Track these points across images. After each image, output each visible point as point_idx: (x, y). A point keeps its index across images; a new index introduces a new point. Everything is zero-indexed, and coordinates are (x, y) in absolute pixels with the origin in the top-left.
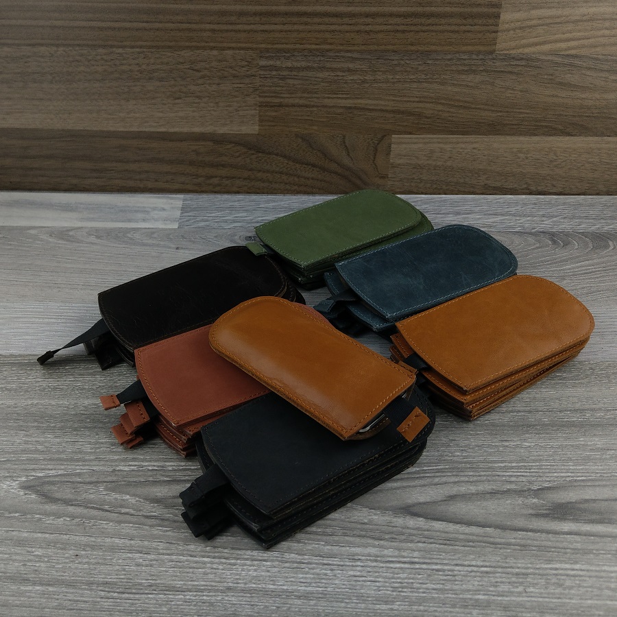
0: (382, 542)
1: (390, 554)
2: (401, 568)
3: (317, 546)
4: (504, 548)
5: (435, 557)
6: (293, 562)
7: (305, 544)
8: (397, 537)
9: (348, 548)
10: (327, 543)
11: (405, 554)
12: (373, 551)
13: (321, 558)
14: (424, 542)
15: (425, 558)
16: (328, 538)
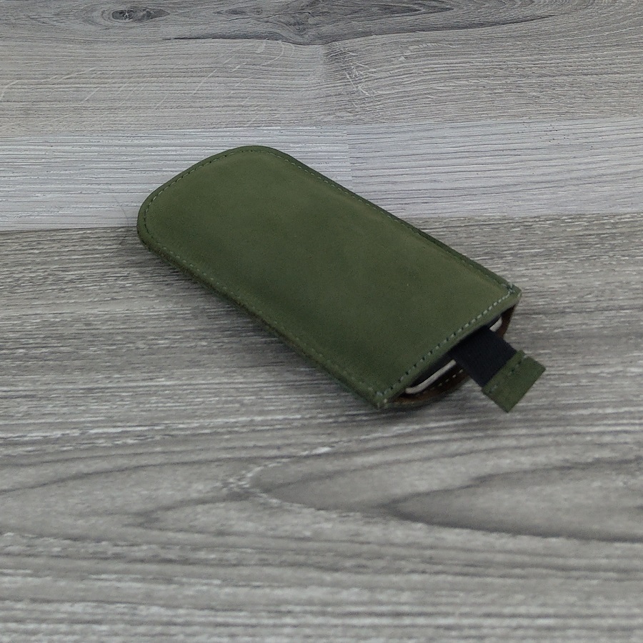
0: (337, 576)
1: (354, 598)
2: (374, 627)
3: (205, 588)
4: (586, 577)
5: (444, 600)
6: (154, 623)
7: (182, 584)
8: (369, 563)
9: (267, 590)
10: (226, 582)
11: (382, 597)
12: (317, 593)
13: (213, 613)
14: (424, 572)
15: (424, 604)
16: (230, 570)
